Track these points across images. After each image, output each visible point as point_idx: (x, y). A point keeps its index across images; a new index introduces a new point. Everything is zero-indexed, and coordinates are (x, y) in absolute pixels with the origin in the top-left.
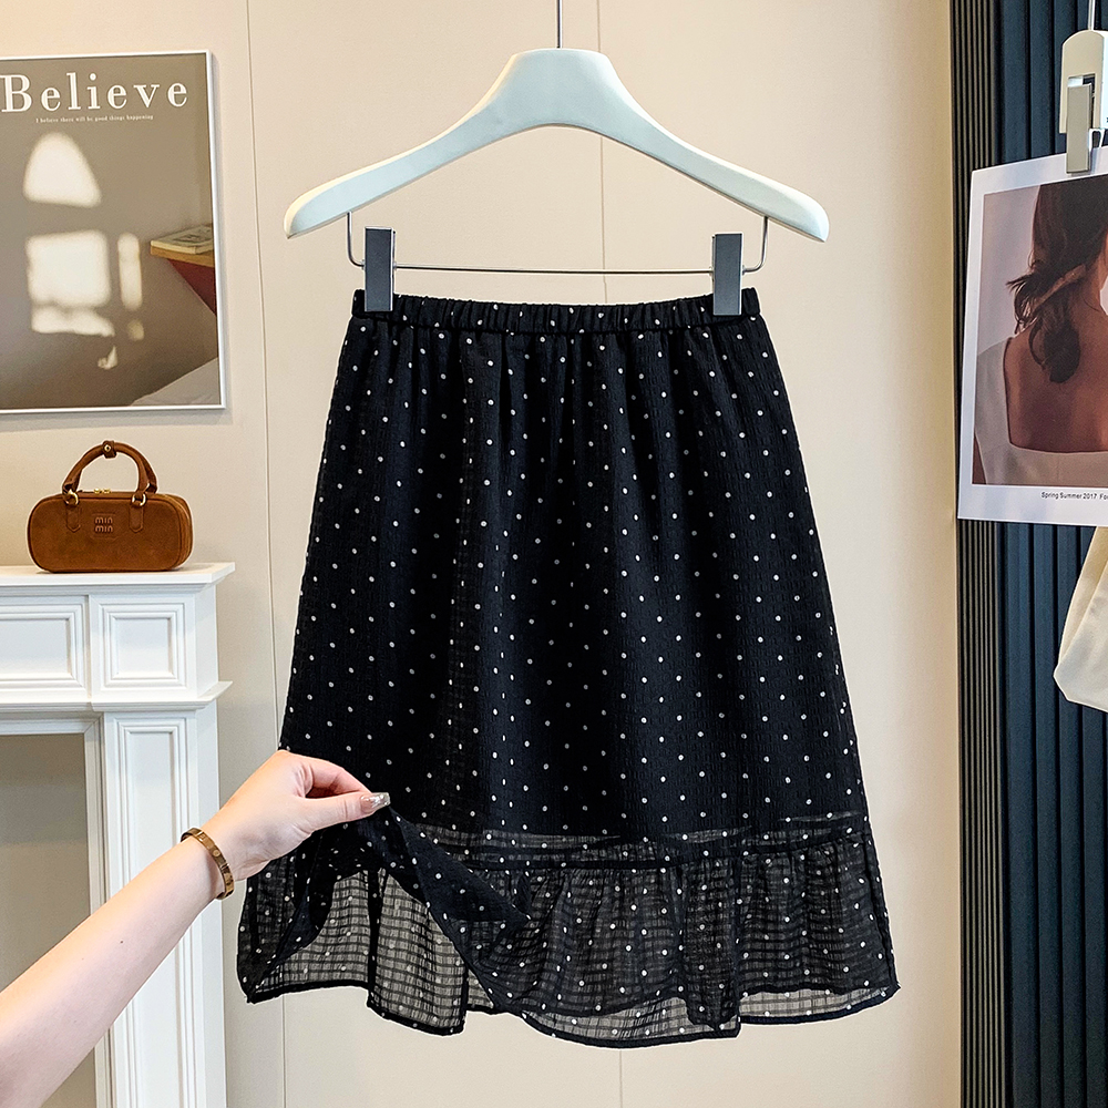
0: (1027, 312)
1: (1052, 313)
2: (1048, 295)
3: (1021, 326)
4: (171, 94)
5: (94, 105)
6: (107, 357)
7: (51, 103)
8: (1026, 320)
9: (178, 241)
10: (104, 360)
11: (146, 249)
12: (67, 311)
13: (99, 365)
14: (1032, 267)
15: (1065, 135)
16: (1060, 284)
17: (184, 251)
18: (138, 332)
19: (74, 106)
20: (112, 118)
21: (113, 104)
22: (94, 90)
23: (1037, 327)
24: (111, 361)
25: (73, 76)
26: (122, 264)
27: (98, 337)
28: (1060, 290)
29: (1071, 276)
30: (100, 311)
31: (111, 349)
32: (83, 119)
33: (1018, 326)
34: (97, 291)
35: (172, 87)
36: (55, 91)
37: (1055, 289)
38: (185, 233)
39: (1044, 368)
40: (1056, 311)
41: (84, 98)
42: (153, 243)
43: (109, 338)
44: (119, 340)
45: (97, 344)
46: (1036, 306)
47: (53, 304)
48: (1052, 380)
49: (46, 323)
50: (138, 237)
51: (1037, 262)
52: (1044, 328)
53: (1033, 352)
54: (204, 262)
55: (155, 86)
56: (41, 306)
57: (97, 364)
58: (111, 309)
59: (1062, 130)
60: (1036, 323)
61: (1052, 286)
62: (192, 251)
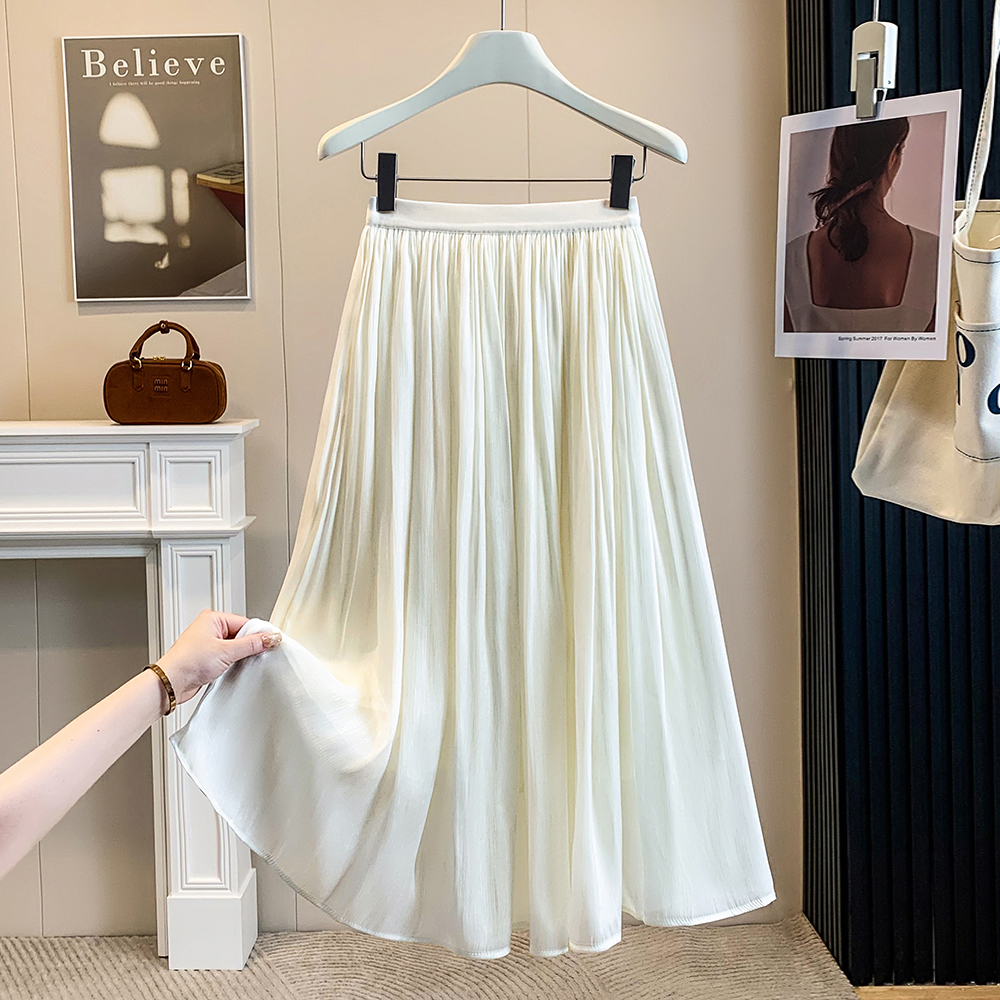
1: (846, 213)
3: (821, 223)
4: (213, 65)
5: (154, 73)
7: (121, 71)
8: (825, 219)
9: (217, 174)
11: (193, 181)
12: (132, 226)
16: (852, 194)
17: (224, 182)
18: (186, 242)
19: (139, 73)
20: (168, 83)
22: (154, 62)
24: (164, 263)
25: (138, 51)
26: (174, 192)
27: (155, 245)
30: (157, 226)
31: (165, 254)
33: (818, 224)
34: (156, 211)
35: (214, 60)
36: (124, 63)
37: (848, 197)
38: (224, 168)
39: (839, 251)
40: (849, 212)
41: (146, 68)
42: (198, 176)
43: (163, 246)
44: (171, 247)
45: (155, 251)
46: (833, 209)
47: (121, 221)
48: (846, 260)
49: (115, 234)
50: (187, 171)
52: (840, 224)
53: (831, 243)
54: (236, 190)
55: (201, 59)
57: (154, 265)
58: (166, 224)
59: (853, 89)
60: (833, 221)
61: (845, 196)
62: (228, 182)
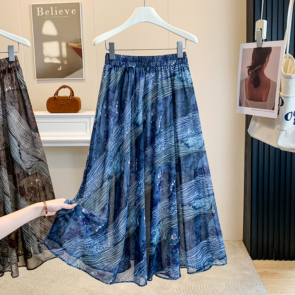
0: (250, 73)
5: (56, 14)
7: (47, 13)
9: (74, 43)
18: (66, 63)
19: (52, 14)
20: (60, 17)
22: (56, 11)
24: (60, 69)
25: (52, 8)
26: (62, 48)
27: (57, 64)
30: (58, 58)
32: (54, 17)
33: (248, 76)
34: (57, 54)
35: (72, 10)
37: (256, 69)
38: (76, 41)
39: (253, 84)
40: (256, 73)
41: (54, 12)
42: (69, 43)
46: (252, 72)
48: (254, 87)
49: (47, 60)
50: (66, 42)
52: (253, 77)
54: (79, 48)
55: (69, 10)
56: (46, 57)
57: (57, 69)
62: (77, 45)
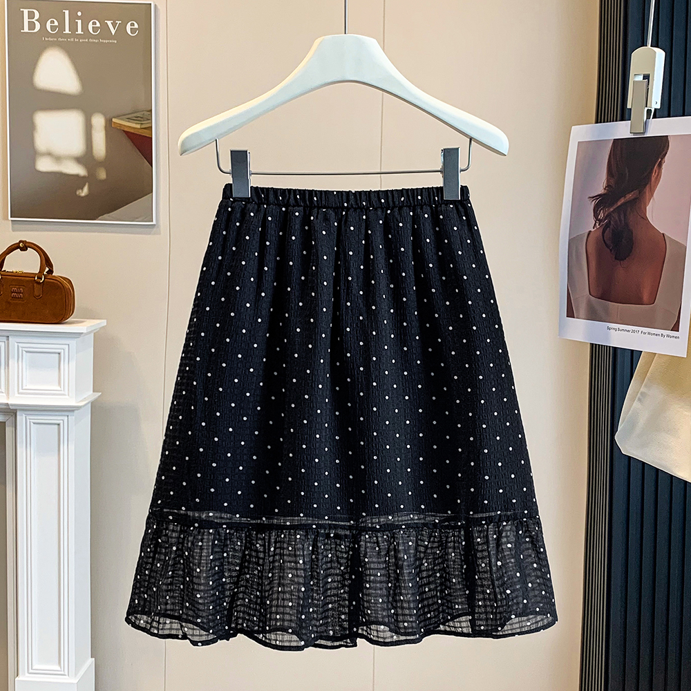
0: (601, 216)
1: (617, 218)
2: (615, 207)
3: (597, 224)
4: (128, 27)
5: (80, 31)
6: (82, 189)
7: (53, 28)
8: (600, 221)
9: (129, 119)
10: (80, 191)
11: (109, 124)
12: (58, 159)
13: (78, 193)
14: (605, 189)
15: (631, 109)
16: (622, 201)
17: (134, 126)
18: (102, 175)
19: (67, 31)
20: (91, 40)
21: (91, 32)
22: (79, 22)
23: (607, 225)
24: (84, 192)
25: (67, 12)
26: (93, 132)
27: (77, 176)
28: (622, 205)
29: (630, 196)
30: (79, 160)
31: (84, 185)
32: (72, 40)
33: (595, 224)
34: (78, 147)
35: (129, 24)
36: (56, 21)
37: (619, 203)
39: (611, 250)
40: (619, 216)
41: (73, 27)
42: (113, 120)
43: (84, 177)
44: (90, 178)
45: (77, 181)
46: (607, 213)
47: (49, 154)
48: (616, 258)
49: (44, 165)
50: (104, 115)
51: (608, 186)
52: (611, 227)
53: (604, 241)
54: (145, 133)
55: (119, 22)
56: (43, 154)
57: (76, 192)
58: (86, 159)
59: (629, 107)
60: (607, 223)
61: (617, 202)
62: (138, 126)
